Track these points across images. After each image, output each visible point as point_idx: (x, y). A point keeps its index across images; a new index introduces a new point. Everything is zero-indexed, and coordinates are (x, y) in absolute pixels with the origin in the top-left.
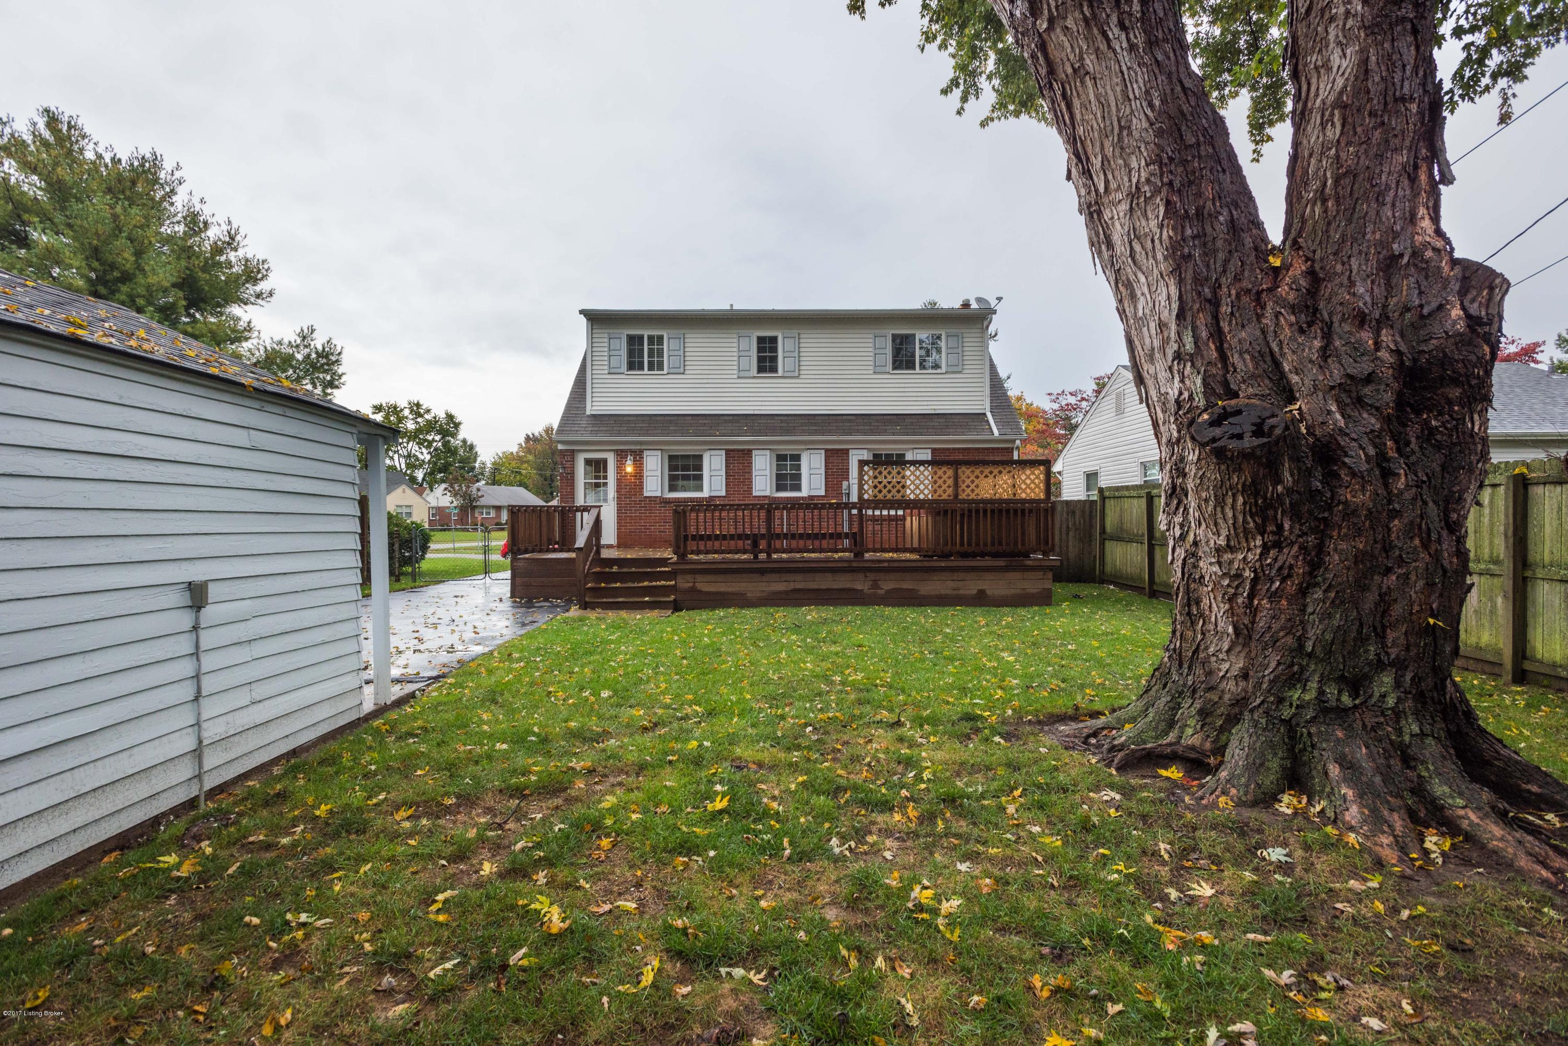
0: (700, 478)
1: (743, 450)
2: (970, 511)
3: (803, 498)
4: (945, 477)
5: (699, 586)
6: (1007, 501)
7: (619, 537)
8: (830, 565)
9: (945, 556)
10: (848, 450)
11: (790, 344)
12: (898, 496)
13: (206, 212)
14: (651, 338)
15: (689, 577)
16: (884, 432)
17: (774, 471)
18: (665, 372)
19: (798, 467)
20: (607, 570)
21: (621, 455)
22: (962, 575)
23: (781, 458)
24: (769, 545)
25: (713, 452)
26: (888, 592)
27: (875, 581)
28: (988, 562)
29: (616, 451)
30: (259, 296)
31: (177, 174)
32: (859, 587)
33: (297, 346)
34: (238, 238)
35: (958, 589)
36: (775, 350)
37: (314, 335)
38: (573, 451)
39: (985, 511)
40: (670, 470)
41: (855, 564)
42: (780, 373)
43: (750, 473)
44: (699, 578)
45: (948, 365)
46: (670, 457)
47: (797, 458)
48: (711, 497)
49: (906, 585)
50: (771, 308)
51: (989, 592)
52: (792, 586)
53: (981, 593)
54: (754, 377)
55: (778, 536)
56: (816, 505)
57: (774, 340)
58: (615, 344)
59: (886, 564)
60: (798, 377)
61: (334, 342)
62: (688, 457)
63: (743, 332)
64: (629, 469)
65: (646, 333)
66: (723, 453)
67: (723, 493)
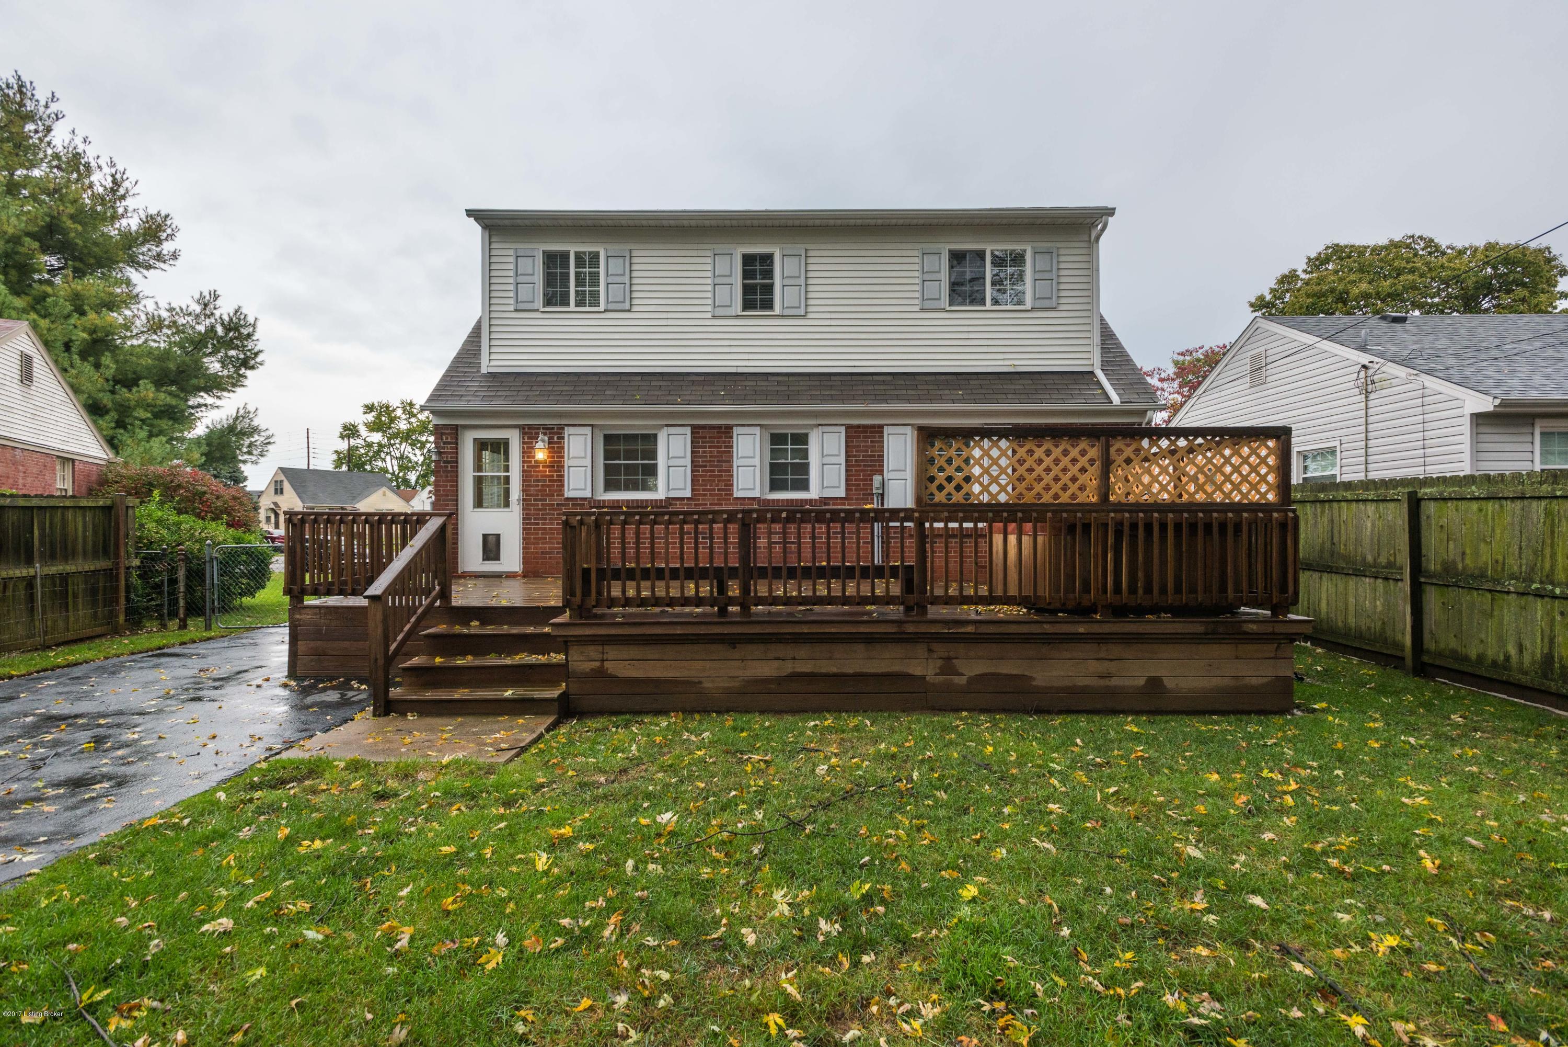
0: (652, 471)
1: (719, 427)
2: (1134, 526)
3: (810, 502)
4: (1083, 461)
5: (611, 667)
6: (1170, 507)
7: (526, 560)
8: (863, 629)
9: (1083, 612)
10: (881, 427)
11: (792, 266)
12: (957, 498)
13: (90, 154)
14: (579, 257)
15: (593, 651)
16: (940, 399)
17: (767, 459)
18: (602, 307)
19: (805, 454)
20: (457, 629)
21: (529, 434)
22: (1116, 650)
23: (777, 439)
24: (745, 589)
25: (672, 430)
26: (972, 680)
27: (949, 659)
28: (1167, 624)
29: (522, 428)
30: (159, 257)
31: (54, 108)
32: (918, 671)
33: (197, 316)
34: (126, 184)
35: (1108, 676)
36: (769, 274)
37: (218, 303)
38: (456, 428)
39: (1163, 527)
40: (606, 459)
41: (911, 628)
42: (777, 309)
43: (730, 462)
44: (612, 652)
45: (1035, 299)
46: (608, 439)
47: (801, 439)
48: (668, 499)
49: (1008, 668)
50: (763, 208)
51: (1169, 683)
52: (788, 668)
53: (1155, 683)
54: (737, 316)
55: (762, 573)
56: (835, 513)
57: (767, 259)
58: (525, 265)
59: (970, 629)
60: (803, 317)
61: (244, 311)
62: (635, 437)
63: (720, 248)
64: (541, 455)
65: (573, 249)
66: (688, 431)
67: (688, 493)
